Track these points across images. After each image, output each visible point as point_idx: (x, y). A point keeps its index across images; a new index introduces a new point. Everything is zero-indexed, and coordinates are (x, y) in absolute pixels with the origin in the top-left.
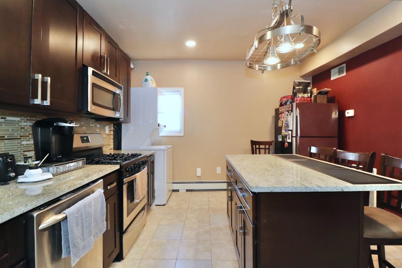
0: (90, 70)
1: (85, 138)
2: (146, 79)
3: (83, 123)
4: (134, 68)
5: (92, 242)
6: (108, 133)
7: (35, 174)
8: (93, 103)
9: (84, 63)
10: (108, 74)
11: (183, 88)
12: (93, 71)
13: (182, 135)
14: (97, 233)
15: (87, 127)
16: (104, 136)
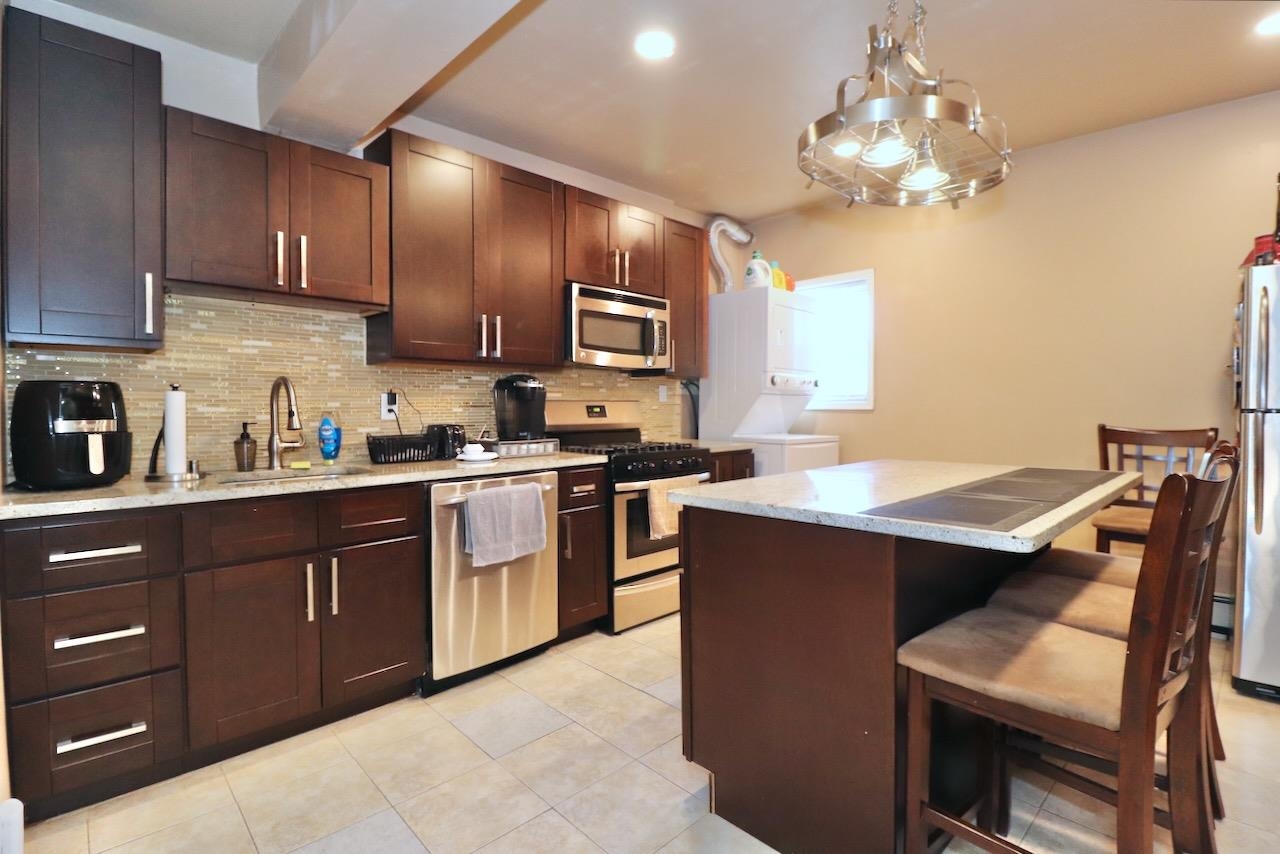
0: (576, 288)
1: (598, 410)
2: (749, 269)
3: (600, 382)
4: (750, 242)
5: (511, 551)
6: (665, 400)
7: (473, 451)
8: (582, 345)
9: (568, 278)
10: (627, 284)
11: (872, 270)
12: (581, 289)
13: (870, 407)
14: (525, 545)
15: (611, 389)
16: (654, 408)
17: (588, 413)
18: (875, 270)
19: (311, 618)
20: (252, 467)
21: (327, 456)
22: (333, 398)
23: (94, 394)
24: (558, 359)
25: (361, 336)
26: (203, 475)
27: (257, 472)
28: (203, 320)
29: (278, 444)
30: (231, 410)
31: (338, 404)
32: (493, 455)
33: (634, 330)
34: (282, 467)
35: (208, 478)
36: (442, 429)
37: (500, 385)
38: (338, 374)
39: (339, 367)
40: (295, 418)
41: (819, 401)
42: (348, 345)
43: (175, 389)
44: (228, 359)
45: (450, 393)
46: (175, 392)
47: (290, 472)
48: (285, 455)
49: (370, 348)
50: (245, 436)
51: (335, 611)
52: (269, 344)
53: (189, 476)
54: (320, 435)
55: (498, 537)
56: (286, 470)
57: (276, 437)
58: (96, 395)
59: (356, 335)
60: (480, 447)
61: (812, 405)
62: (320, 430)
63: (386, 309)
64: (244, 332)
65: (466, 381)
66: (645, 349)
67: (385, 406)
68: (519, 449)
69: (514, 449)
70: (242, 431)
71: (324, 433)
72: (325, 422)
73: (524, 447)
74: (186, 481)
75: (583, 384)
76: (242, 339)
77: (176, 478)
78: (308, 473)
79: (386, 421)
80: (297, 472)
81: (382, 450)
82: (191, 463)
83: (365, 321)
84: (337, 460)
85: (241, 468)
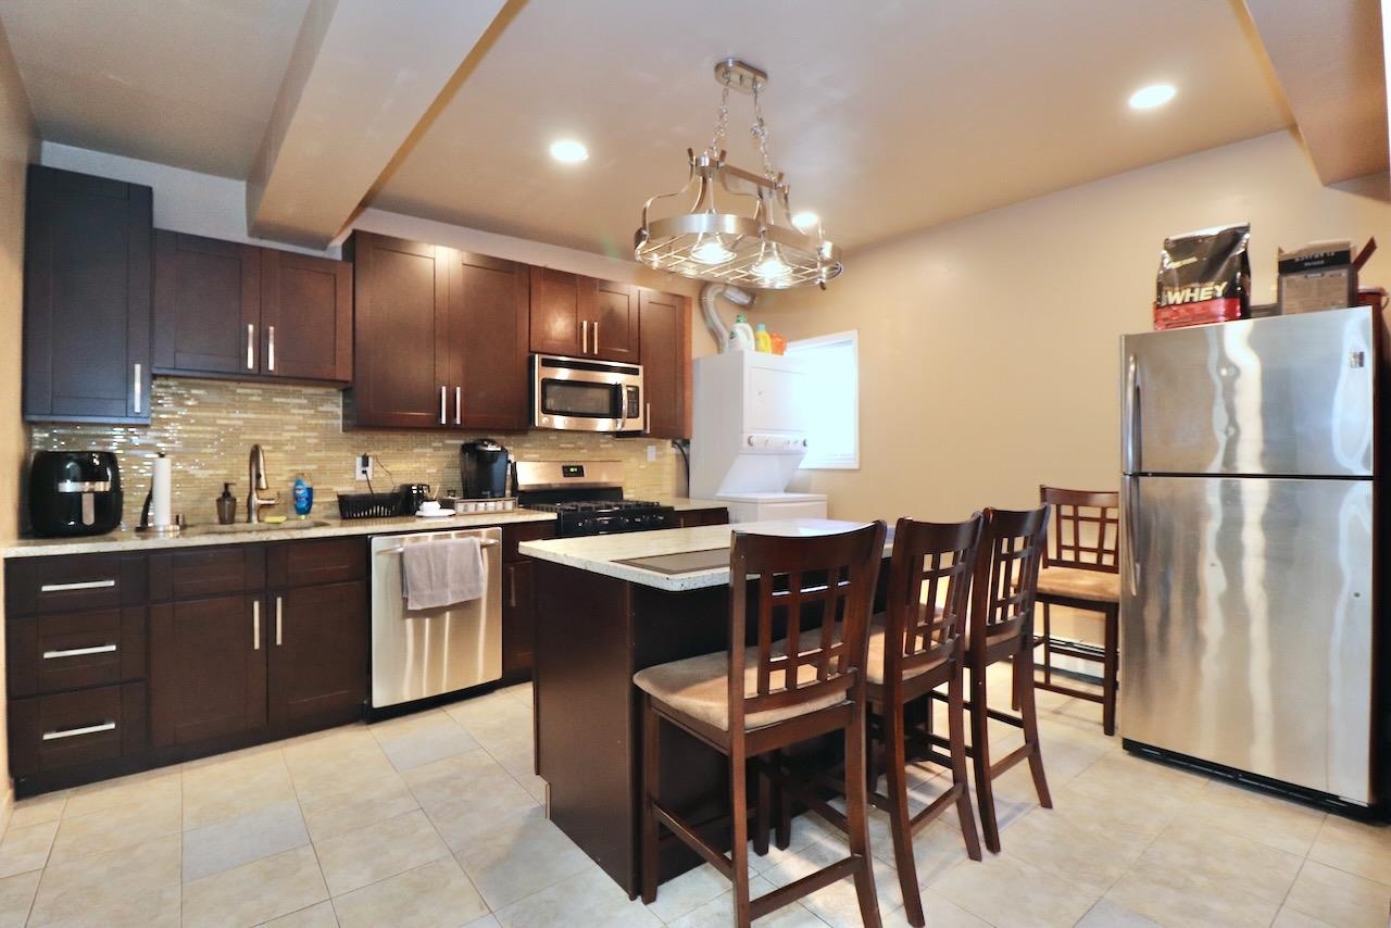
0: (537, 358)
1: (575, 470)
3: (581, 443)
5: (447, 597)
6: (654, 460)
7: (430, 509)
8: (546, 411)
9: (532, 349)
10: (596, 352)
11: (856, 332)
12: (543, 360)
13: (856, 466)
14: (462, 592)
15: (593, 450)
16: (642, 467)
17: (564, 472)
18: (859, 330)
19: (257, 646)
20: (232, 521)
21: (301, 511)
22: (310, 461)
23: (95, 460)
24: (521, 425)
25: (338, 406)
26: (184, 527)
27: (236, 526)
28: (196, 397)
29: (256, 501)
30: (218, 472)
31: (315, 467)
32: (451, 512)
33: (604, 395)
34: (259, 521)
35: (189, 530)
36: (408, 488)
37: (465, 448)
38: (315, 441)
39: (315, 434)
40: (263, 479)
41: (813, 459)
42: (326, 415)
43: (162, 456)
44: (215, 429)
45: (424, 455)
46: (162, 459)
47: (263, 525)
48: (262, 511)
49: (345, 417)
50: (226, 494)
51: (279, 642)
52: (253, 416)
53: (171, 528)
54: (295, 493)
55: (434, 583)
56: (262, 524)
57: (255, 495)
58: (96, 462)
59: (335, 407)
60: (436, 505)
61: (804, 465)
62: (295, 489)
63: (349, 385)
64: (232, 407)
65: (440, 444)
66: (615, 413)
67: (359, 468)
68: (476, 507)
69: (471, 507)
70: (223, 490)
71: (298, 492)
72: (298, 482)
73: (482, 505)
74: (168, 531)
75: (562, 446)
76: (228, 412)
77: (161, 529)
78: (281, 526)
79: (360, 481)
80: (270, 526)
81: (350, 507)
82: (178, 517)
83: (341, 394)
84: (310, 515)
85: (222, 522)
